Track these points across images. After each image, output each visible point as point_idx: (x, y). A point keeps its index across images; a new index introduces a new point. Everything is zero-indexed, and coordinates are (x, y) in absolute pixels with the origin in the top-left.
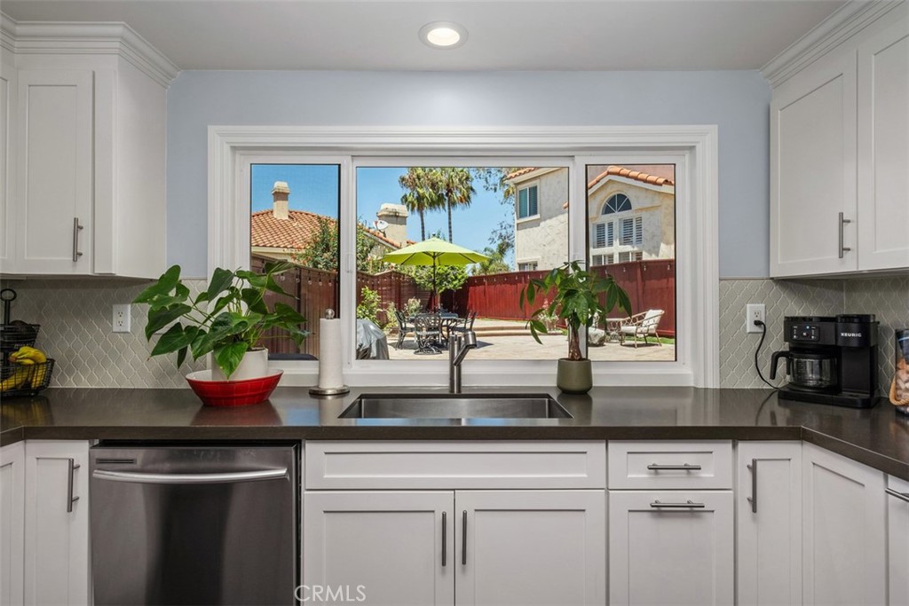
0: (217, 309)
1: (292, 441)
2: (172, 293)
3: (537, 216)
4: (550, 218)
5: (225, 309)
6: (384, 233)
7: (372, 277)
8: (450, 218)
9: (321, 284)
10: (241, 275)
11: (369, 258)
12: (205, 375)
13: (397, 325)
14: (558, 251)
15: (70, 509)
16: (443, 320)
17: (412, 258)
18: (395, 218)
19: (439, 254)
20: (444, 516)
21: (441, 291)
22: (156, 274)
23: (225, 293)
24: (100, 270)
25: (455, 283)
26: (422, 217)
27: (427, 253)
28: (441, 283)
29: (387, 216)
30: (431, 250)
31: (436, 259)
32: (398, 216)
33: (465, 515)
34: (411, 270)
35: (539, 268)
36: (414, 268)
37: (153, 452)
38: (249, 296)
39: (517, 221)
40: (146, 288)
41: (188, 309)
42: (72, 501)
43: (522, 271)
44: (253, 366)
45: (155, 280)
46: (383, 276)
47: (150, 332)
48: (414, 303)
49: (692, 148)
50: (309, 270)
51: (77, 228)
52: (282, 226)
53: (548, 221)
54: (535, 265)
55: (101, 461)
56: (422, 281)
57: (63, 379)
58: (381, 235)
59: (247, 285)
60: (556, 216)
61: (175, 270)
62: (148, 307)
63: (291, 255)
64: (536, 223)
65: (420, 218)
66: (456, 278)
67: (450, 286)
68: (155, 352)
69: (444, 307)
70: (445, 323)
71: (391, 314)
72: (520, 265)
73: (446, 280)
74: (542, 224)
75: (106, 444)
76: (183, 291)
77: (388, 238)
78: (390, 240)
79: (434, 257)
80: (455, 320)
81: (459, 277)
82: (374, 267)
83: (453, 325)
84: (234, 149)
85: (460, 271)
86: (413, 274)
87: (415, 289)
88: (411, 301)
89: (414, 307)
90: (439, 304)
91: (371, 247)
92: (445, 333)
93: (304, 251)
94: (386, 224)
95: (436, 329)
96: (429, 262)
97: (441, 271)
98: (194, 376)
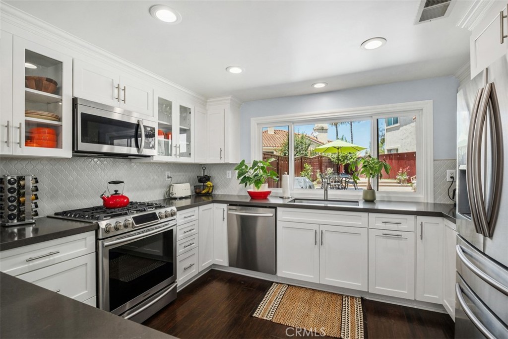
0: (254, 172)
1: (274, 207)
2: (244, 167)
3: (398, 124)
4: (406, 125)
5: (256, 172)
6: (317, 138)
7: (310, 158)
8: (351, 127)
9: (282, 162)
10: (260, 162)
11: (309, 149)
12: (252, 190)
13: (321, 180)
14: (411, 142)
15: (223, 220)
16: (343, 178)
17: (327, 149)
18: (322, 130)
19: (340, 147)
20: (316, 231)
21: (344, 164)
22: (239, 162)
23: (256, 167)
24: (226, 162)
25: (351, 160)
26: (337, 127)
27: (335, 147)
28: (344, 160)
29: (318, 129)
30: (337, 146)
31: (339, 149)
32: (323, 129)
33: (322, 231)
34: (329, 155)
35: (400, 152)
36: (330, 154)
37: (240, 207)
38: (262, 168)
39: (386, 128)
40: (236, 166)
41: (248, 172)
42: (224, 218)
43: (389, 153)
44: (264, 188)
45: (238, 164)
46: (315, 158)
47: (238, 177)
48: (330, 170)
49: (422, 109)
50: (282, 157)
51: (221, 151)
52: (272, 137)
53: (404, 127)
54: (397, 150)
55: (230, 209)
56: (334, 160)
57: (215, 192)
58: (315, 138)
59: (262, 165)
60: (409, 123)
61: (243, 161)
62: (237, 171)
63: (275, 150)
64: (398, 128)
65: (335, 129)
66: (352, 158)
67: (349, 162)
68: (240, 183)
69: (345, 172)
70: (344, 179)
71: (318, 175)
72: (388, 150)
73: (347, 159)
74: (401, 128)
75: (230, 205)
76: (246, 167)
77: (318, 140)
78: (320, 141)
79: (338, 149)
80: (348, 178)
81: (354, 157)
82: (311, 154)
83: (347, 180)
84: (258, 124)
85: (354, 155)
86: (330, 157)
87: (330, 163)
88: (328, 169)
89: (330, 172)
90: (343, 171)
91: (309, 145)
92: (344, 184)
93: (280, 148)
94: (318, 133)
95: (338, 182)
96: (336, 151)
97: (344, 155)
98: (249, 190)
